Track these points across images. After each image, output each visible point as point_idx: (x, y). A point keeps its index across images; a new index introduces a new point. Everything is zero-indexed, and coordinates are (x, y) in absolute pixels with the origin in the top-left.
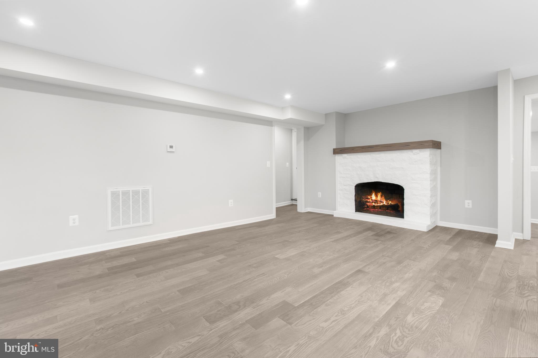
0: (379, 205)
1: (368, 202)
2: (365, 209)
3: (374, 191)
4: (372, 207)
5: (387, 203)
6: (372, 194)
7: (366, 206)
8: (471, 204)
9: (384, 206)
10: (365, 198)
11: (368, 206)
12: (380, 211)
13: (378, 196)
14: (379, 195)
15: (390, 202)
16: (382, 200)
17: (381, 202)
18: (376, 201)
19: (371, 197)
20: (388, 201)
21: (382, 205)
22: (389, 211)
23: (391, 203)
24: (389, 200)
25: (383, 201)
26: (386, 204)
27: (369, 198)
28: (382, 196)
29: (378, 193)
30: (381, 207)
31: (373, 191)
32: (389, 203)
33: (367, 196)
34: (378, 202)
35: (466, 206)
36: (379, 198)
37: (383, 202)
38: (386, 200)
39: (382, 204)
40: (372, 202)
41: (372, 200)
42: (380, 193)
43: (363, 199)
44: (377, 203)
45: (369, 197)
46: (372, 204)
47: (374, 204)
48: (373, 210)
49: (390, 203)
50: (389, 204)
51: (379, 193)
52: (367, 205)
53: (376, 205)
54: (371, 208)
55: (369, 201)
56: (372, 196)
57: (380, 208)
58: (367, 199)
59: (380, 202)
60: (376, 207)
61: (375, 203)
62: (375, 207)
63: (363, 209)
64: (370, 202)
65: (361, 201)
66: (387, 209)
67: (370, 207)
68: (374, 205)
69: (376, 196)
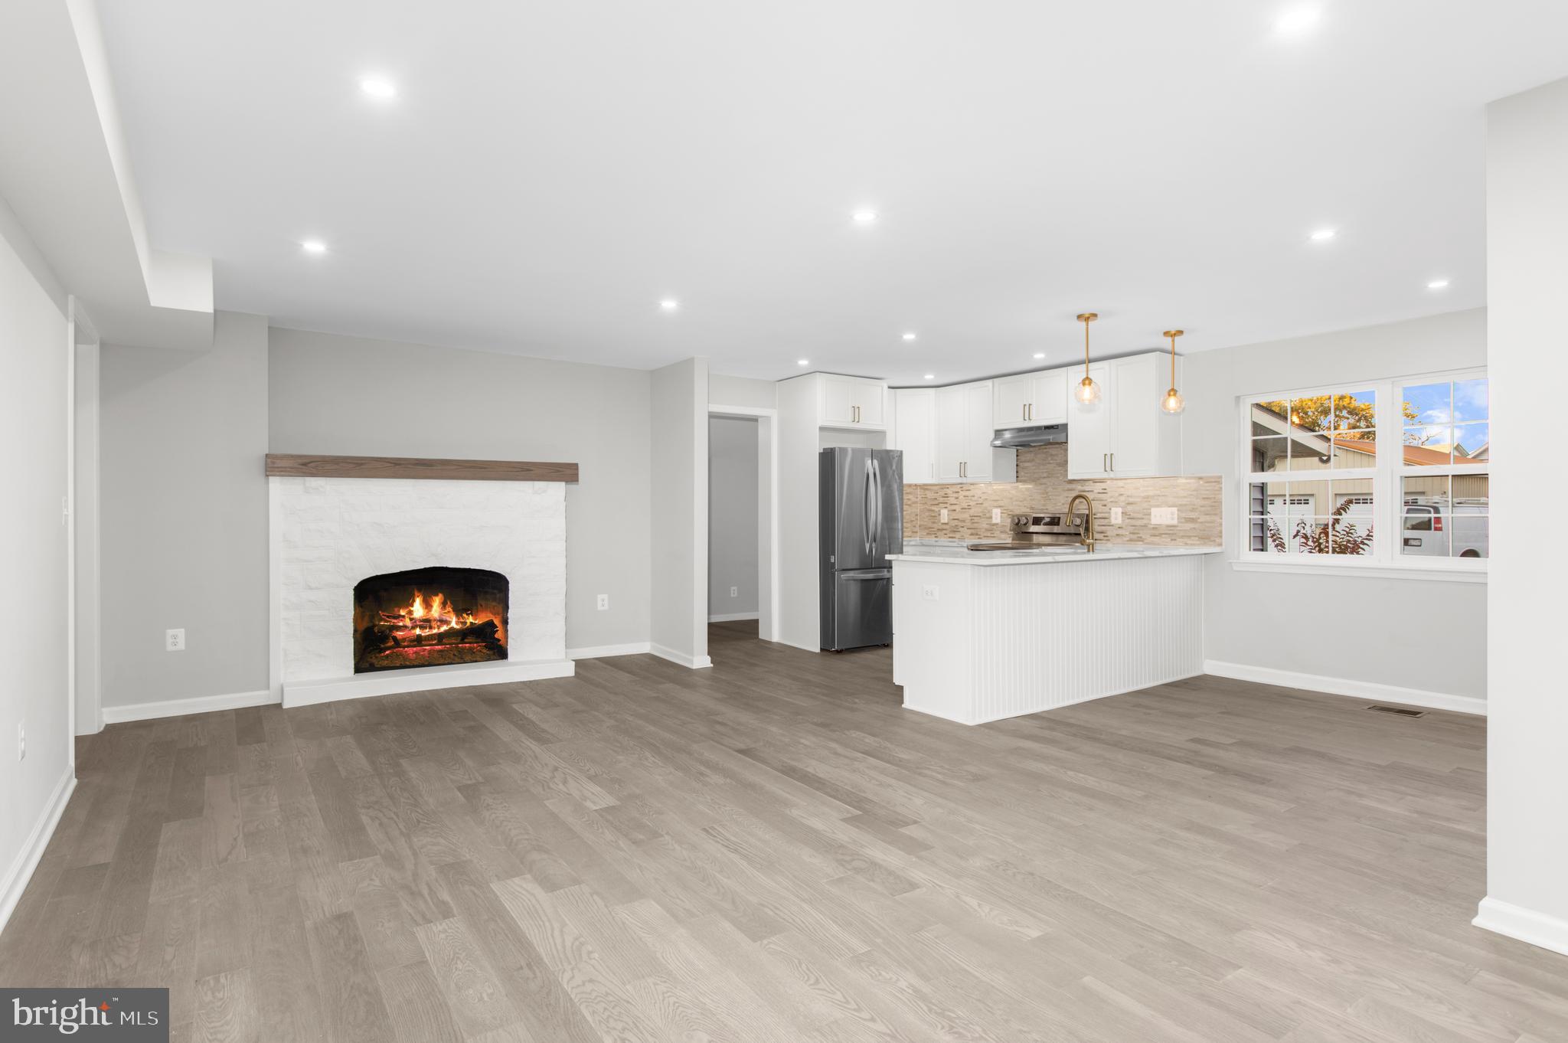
0: (435, 631)
1: (399, 628)
2: (387, 652)
3: (419, 590)
4: (414, 641)
5: (462, 623)
6: (414, 601)
7: (391, 643)
8: (606, 602)
9: (452, 633)
10: (388, 617)
11: (397, 642)
12: (441, 651)
13: (432, 606)
14: (437, 602)
15: (470, 620)
16: (444, 618)
17: (443, 622)
18: (426, 623)
19: (410, 613)
20: (463, 618)
21: (446, 631)
22: (467, 645)
23: (472, 621)
24: (468, 615)
25: (448, 619)
26: (458, 627)
27: (404, 617)
28: (444, 604)
29: (434, 598)
30: (440, 637)
31: (416, 593)
32: (468, 622)
33: (396, 609)
34: (433, 624)
35: (600, 608)
36: (436, 611)
37: (447, 622)
38: (459, 612)
39: (444, 628)
40: (414, 628)
41: (411, 619)
42: (441, 595)
43: (382, 619)
44: (431, 628)
45: (402, 613)
46: (413, 632)
47: (418, 631)
48: (416, 652)
49: (471, 623)
50: (468, 624)
51: (437, 595)
52: (395, 639)
53: (427, 632)
54: (408, 647)
55: (401, 624)
56: (412, 609)
57: (440, 643)
58: (395, 621)
59: (439, 623)
60: (425, 640)
61: (422, 627)
62: (422, 641)
63: (380, 652)
64: (405, 627)
65: (374, 626)
66: (462, 641)
67: (406, 644)
68: (419, 636)
69: (427, 605)
